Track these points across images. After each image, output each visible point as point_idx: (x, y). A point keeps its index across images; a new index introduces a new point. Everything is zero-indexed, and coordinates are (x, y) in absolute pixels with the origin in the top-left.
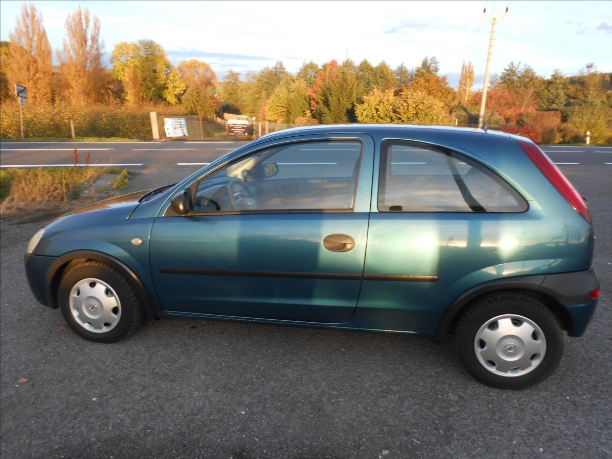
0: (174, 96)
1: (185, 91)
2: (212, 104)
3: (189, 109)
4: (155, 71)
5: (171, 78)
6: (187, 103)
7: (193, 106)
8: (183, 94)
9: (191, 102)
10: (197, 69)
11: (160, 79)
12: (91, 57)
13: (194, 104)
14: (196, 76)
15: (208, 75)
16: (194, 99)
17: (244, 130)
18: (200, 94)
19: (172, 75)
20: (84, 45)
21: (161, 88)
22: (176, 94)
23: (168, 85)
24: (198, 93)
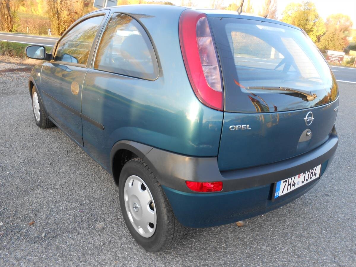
0: (316, 37)
1: (324, 34)
2: (342, 43)
3: (324, 46)
4: (307, 20)
5: (317, 24)
6: (323, 42)
7: (327, 44)
8: (322, 36)
9: (327, 41)
10: (340, 20)
11: (309, 25)
12: (271, 11)
13: (329, 43)
14: (338, 23)
15: (348, 24)
16: (329, 39)
17: (339, 59)
18: (335, 36)
19: (318, 23)
20: (269, 4)
21: (309, 31)
22: (317, 35)
23: (313, 29)
24: (333, 35)
